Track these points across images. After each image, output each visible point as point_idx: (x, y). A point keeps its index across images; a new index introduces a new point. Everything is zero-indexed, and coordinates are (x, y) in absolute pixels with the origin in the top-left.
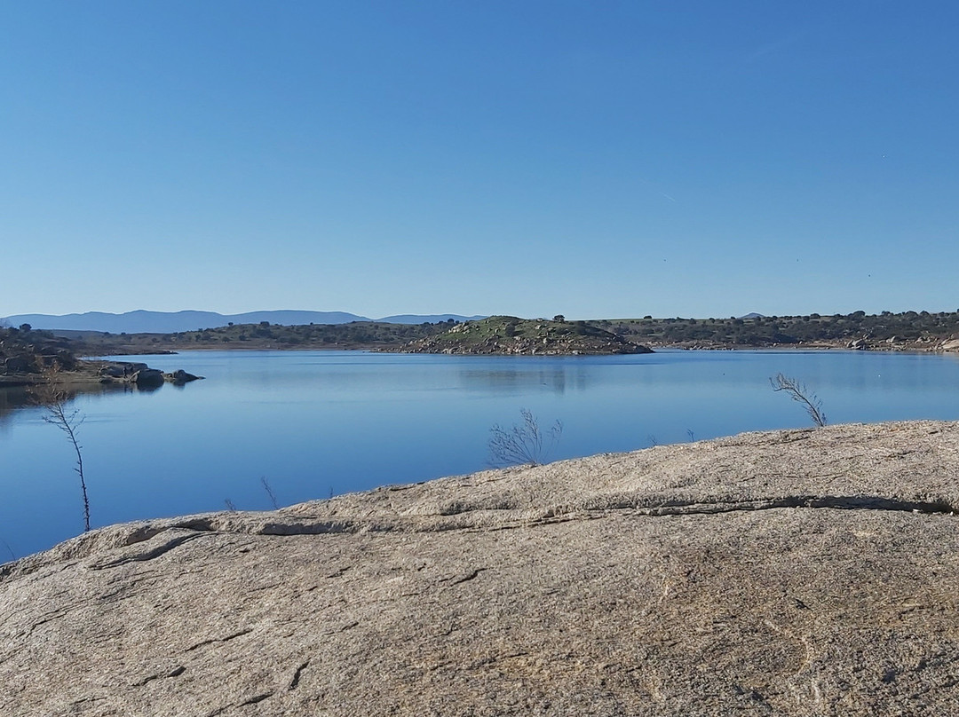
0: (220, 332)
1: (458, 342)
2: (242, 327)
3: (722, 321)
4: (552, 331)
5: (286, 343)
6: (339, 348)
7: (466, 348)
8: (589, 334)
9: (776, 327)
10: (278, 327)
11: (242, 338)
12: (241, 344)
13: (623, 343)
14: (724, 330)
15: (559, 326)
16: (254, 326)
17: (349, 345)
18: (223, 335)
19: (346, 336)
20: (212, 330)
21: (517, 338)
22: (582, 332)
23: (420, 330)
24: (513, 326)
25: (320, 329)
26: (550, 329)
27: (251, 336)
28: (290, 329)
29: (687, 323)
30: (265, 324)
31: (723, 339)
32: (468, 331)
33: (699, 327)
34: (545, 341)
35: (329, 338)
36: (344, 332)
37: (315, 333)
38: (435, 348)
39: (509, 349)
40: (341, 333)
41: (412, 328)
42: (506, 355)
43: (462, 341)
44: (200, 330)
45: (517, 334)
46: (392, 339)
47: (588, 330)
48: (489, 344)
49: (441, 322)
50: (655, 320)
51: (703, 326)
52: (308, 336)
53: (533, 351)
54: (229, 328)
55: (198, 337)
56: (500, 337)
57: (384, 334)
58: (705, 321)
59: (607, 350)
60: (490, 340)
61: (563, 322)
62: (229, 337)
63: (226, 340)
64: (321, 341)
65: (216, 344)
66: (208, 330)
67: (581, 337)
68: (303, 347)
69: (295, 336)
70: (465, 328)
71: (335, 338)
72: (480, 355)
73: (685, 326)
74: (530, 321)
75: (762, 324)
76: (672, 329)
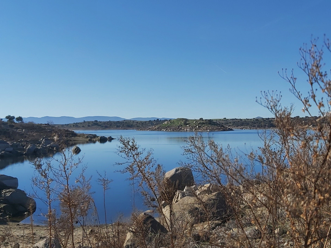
0: (81, 124)
1: (167, 127)
2: (89, 122)
3: (251, 120)
4: (200, 123)
5: (104, 128)
6: (122, 129)
7: (170, 129)
8: (212, 124)
9: (270, 121)
10: (101, 122)
11: (89, 126)
12: (89, 128)
13: (224, 127)
14: (253, 122)
15: (202, 121)
16: (93, 122)
17: (125, 128)
18: (82, 125)
19: (124, 125)
20: (78, 123)
21: (188, 126)
22: (210, 124)
23: (148, 123)
24: (186, 122)
25: (114, 123)
26: (199, 123)
27: (92, 125)
28: (104, 123)
29: (239, 120)
30: (96, 121)
31: (252, 126)
32: (170, 123)
33: (244, 122)
34: (197, 127)
35: (118, 126)
36: (123, 124)
37: (113, 124)
38: (159, 129)
39: (185, 129)
40: (122, 124)
41: (146, 122)
42: (184, 131)
43: (168, 127)
44: (74, 123)
45: (187, 124)
46: (139, 126)
47: (212, 123)
48: (178, 128)
49: (154, 120)
50: (228, 119)
51: (245, 121)
52: (111, 125)
53: (194, 130)
54: (84, 123)
55: (73, 126)
56: (182, 125)
57: (136, 124)
58: (245, 120)
59: (219, 130)
60: (178, 126)
61: (203, 120)
62: (84, 125)
63: (83, 126)
64: (116, 127)
65: (80, 128)
66: (77, 123)
67: (209, 125)
68: (109, 129)
69: (106, 125)
70: (169, 122)
71: (120, 126)
72: (175, 131)
73: (239, 121)
74: (191, 120)
75: (265, 121)
76: (234, 122)
